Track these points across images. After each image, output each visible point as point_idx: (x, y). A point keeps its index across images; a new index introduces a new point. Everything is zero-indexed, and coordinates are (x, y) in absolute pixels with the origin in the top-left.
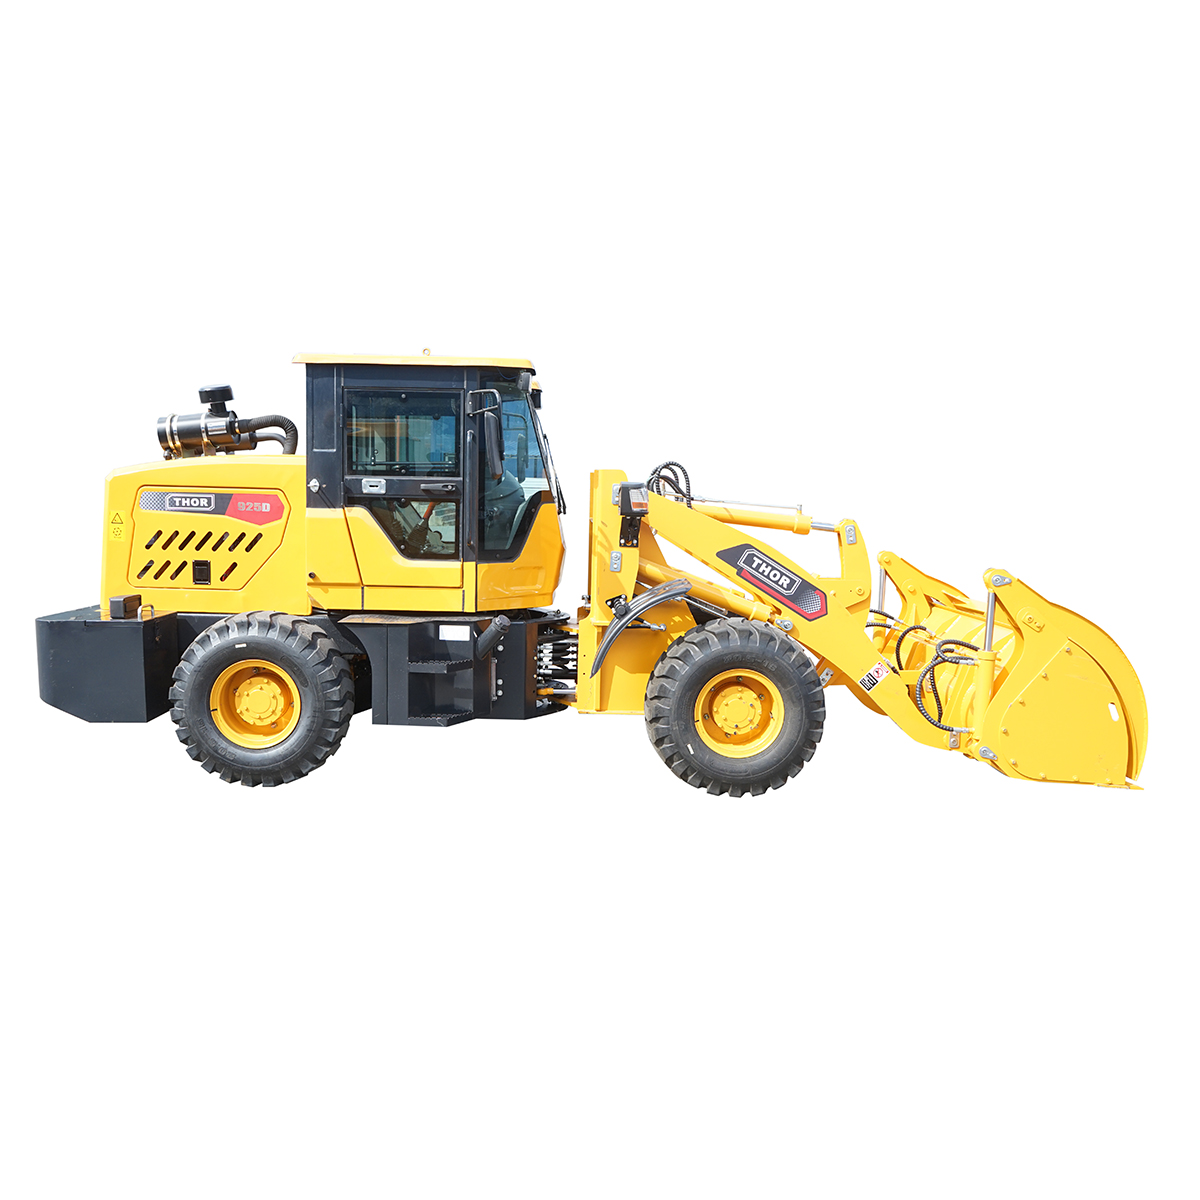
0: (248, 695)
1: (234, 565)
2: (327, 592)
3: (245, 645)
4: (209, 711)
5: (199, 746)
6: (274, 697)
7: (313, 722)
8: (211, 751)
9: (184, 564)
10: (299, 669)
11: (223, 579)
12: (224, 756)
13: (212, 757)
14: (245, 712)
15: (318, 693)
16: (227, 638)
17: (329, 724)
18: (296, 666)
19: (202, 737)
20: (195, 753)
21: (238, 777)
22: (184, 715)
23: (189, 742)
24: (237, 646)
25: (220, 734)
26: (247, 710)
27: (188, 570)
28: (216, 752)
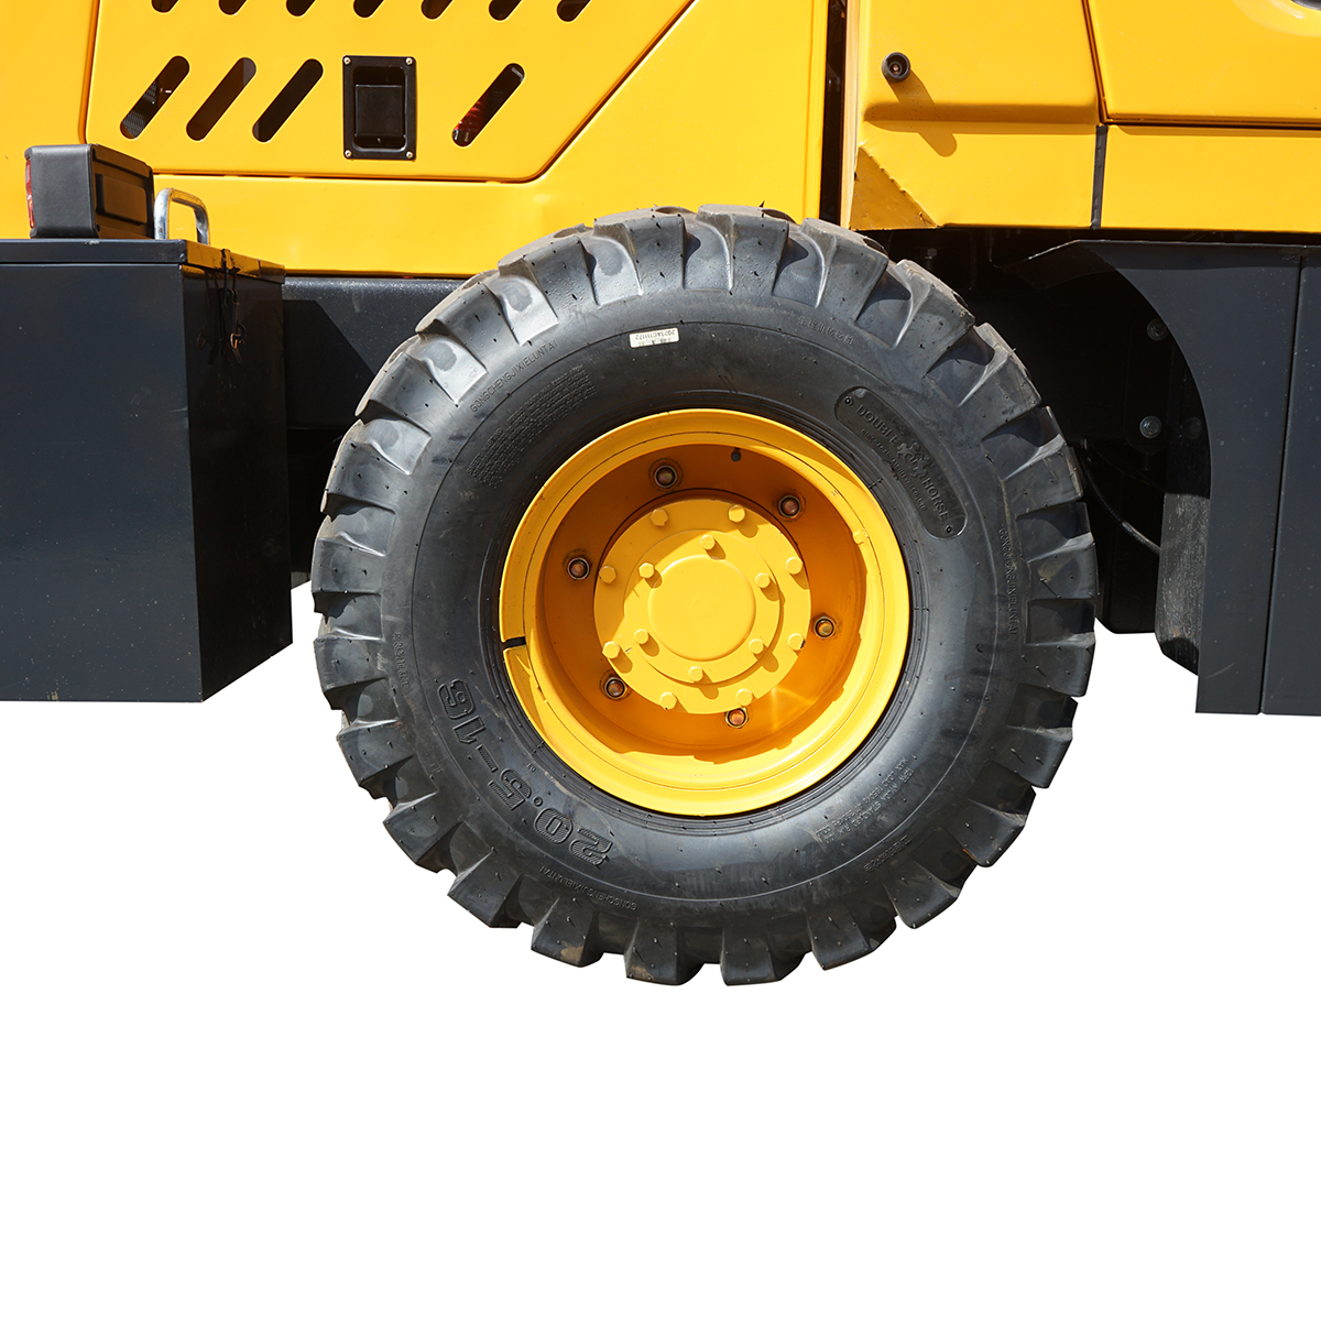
0: (654, 580)
1: (509, 80)
2: (946, 148)
3: (672, 336)
4: (494, 646)
5: (447, 804)
6: (772, 590)
7: (970, 696)
8: (507, 830)
9: (310, 73)
10: (920, 451)
11: (468, 131)
12: (561, 850)
13: (507, 853)
14: (636, 656)
15: (1002, 561)
16: (586, 304)
17: (1035, 704)
18: (908, 434)
19: (467, 764)
20: (426, 832)
21: (617, 939)
22: (381, 664)
23: (401, 784)
24: (637, 341)
25: (541, 749)
26: (650, 646)
27: (326, 105)
28: (526, 828)
